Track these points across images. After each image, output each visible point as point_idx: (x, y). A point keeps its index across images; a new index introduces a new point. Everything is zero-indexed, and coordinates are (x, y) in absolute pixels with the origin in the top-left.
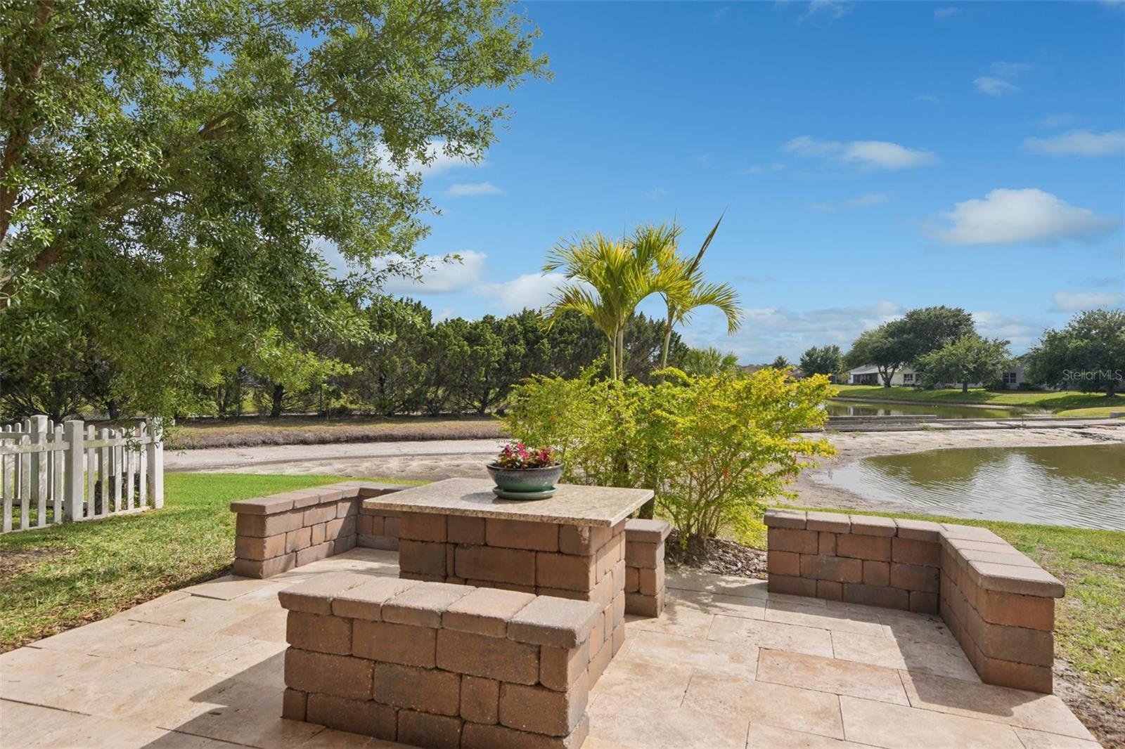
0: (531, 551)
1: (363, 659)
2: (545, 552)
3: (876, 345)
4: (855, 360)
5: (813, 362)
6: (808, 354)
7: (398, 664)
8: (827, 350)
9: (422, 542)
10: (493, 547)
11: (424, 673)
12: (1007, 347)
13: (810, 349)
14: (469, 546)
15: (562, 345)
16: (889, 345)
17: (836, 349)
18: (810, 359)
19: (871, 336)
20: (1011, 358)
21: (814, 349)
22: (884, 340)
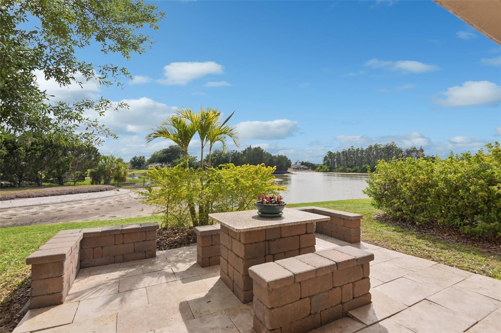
0: (297, 235)
1: (306, 297)
2: (302, 234)
3: (159, 156)
4: (152, 161)
5: (135, 161)
6: (133, 159)
7: (320, 293)
8: (140, 157)
9: (255, 243)
10: (284, 237)
11: (330, 292)
12: (197, 158)
13: (134, 157)
14: (275, 240)
15: (33, 151)
16: (164, 156)
17: (144, 157)
18: (134, 161)
19: (157, 153)
20: (198, 161)
21: (136, 157)
22: (162, 155)
